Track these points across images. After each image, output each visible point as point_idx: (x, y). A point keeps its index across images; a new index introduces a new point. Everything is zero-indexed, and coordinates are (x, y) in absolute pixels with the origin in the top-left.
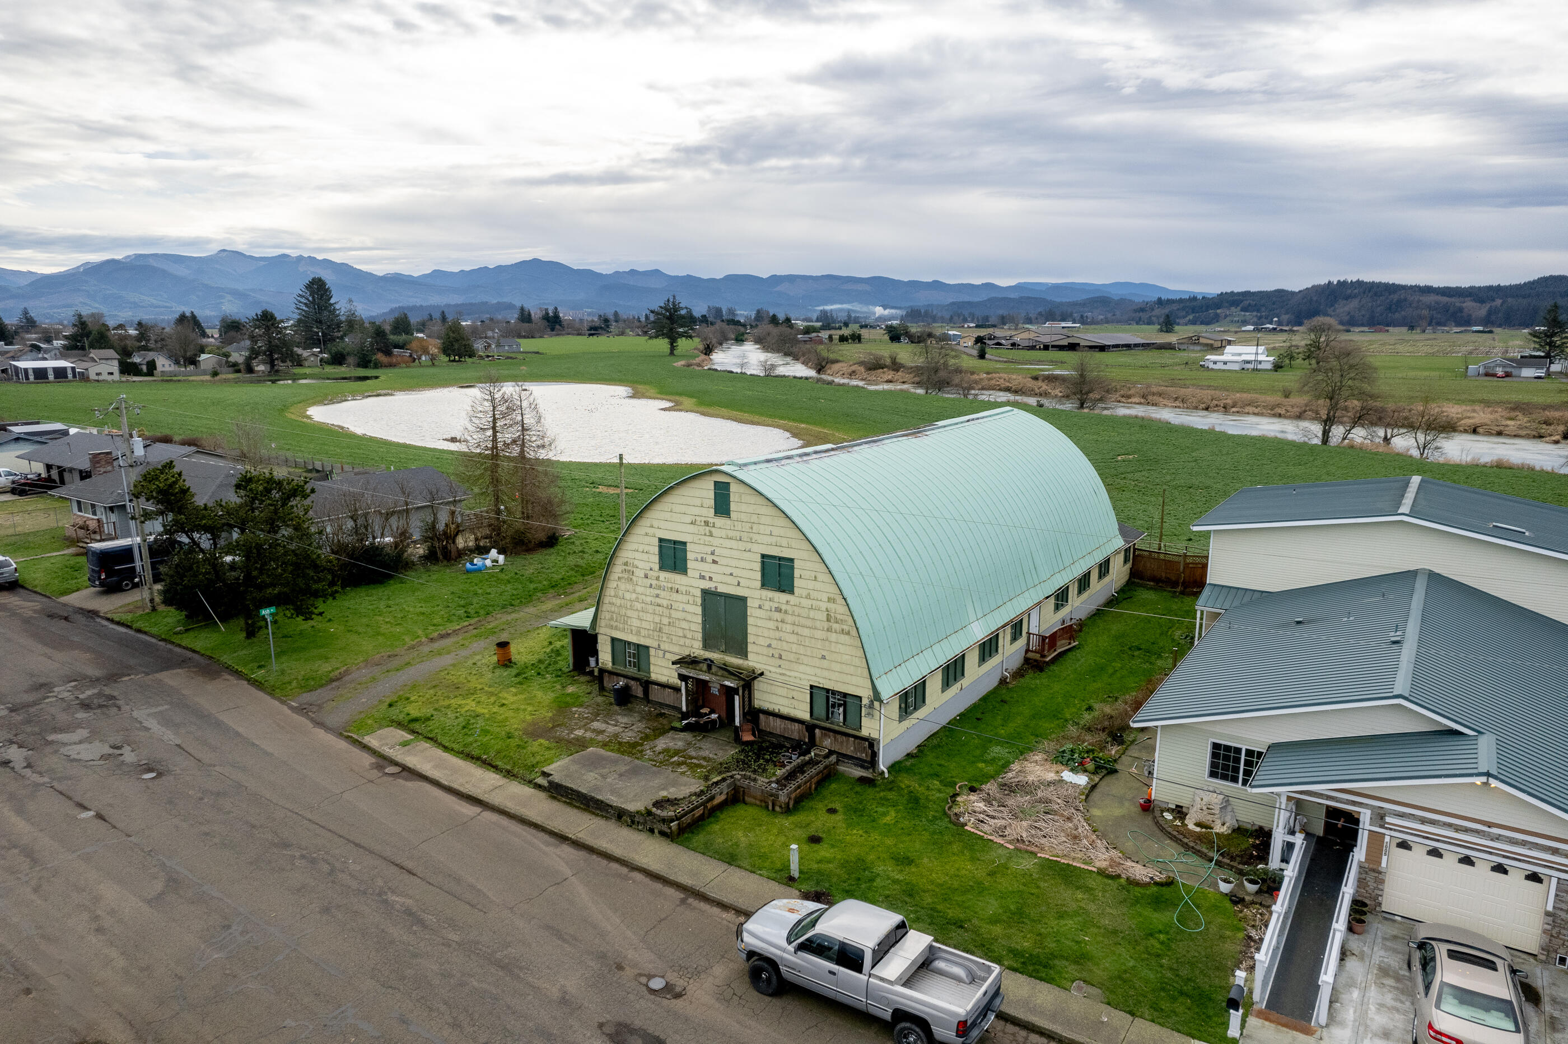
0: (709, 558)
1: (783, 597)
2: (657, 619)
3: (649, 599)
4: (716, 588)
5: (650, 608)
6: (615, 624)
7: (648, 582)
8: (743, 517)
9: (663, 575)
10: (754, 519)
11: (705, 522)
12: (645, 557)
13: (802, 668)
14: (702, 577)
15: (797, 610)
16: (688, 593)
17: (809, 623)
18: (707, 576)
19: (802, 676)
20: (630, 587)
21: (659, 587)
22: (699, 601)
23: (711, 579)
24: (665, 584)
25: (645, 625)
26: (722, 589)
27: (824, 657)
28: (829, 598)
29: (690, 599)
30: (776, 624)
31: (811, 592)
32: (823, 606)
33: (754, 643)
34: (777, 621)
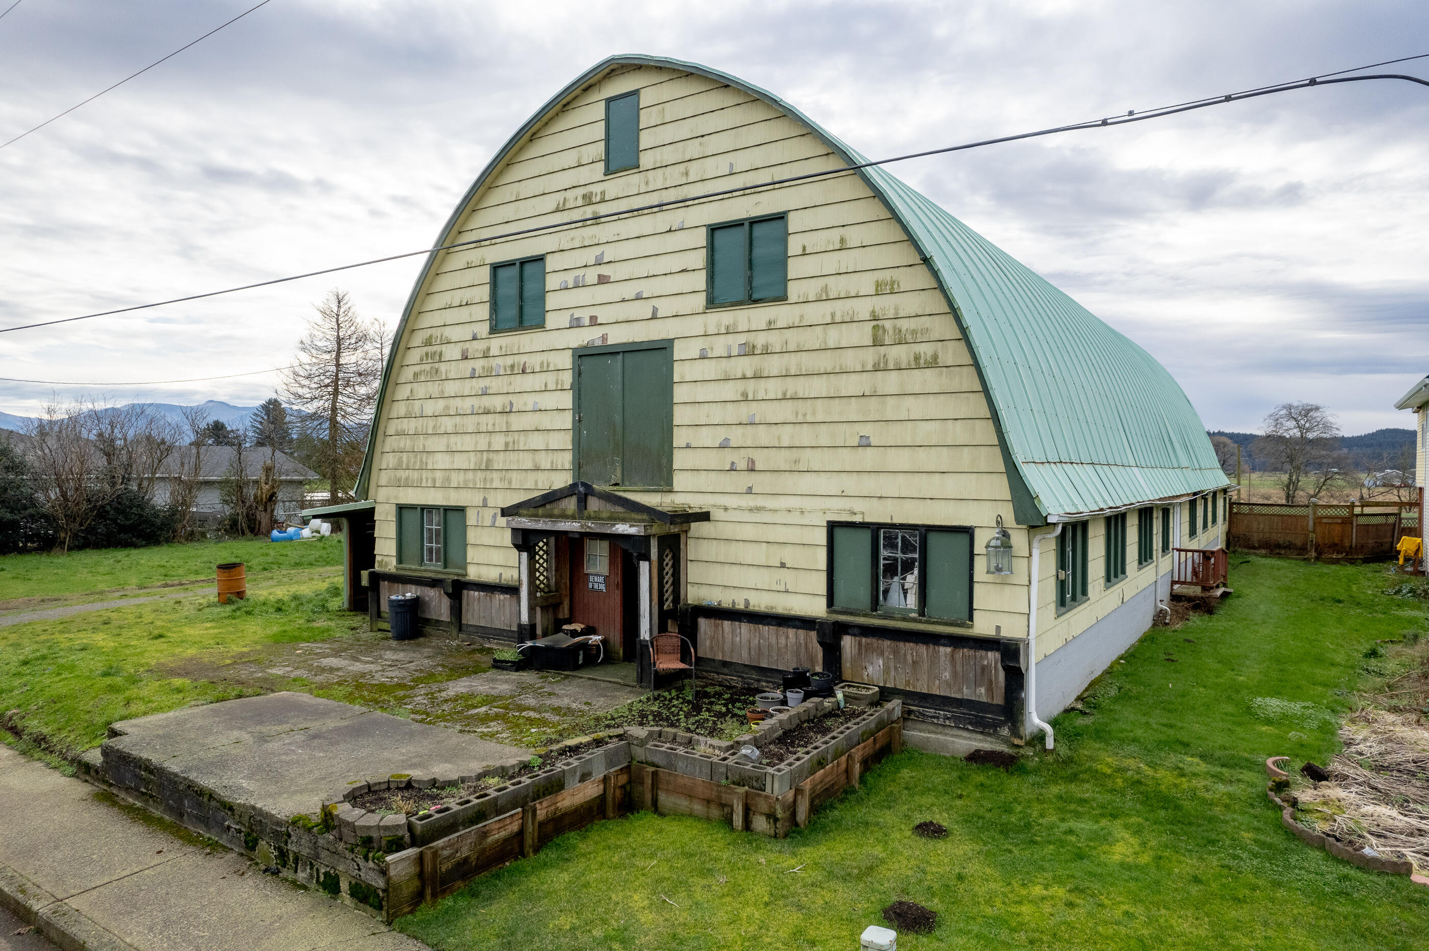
0: (591, 276)
1: (758, 316)
2: (482, 442)
3: (466, 405)
4: (604, 337)
5: (470, 423)
6: (402, 474)
7: (467, 367)
8: (668, 155)
9: (498, 343)
10: (693, 149)
11: (584, 196)
12: (463, 314)
13: (806, 483)
14: (576, 324)
15: (794, 338)
16: (545, 369)
17: (825, 362)
18: (585, 315)
19: (807, 503)
20: (434, 388)
21: (489, 374)
22: (567, 378)
23: (594, 321)
24: (500, 361)
25: (460, 461)
26: (618, 336)
27: (865, 443)
28: (878, 284)
29: (550, 378)
30: (740, 385)
31: (831, 281)
32: (863, 308)
33: (688, 447)
34: (744, 378)
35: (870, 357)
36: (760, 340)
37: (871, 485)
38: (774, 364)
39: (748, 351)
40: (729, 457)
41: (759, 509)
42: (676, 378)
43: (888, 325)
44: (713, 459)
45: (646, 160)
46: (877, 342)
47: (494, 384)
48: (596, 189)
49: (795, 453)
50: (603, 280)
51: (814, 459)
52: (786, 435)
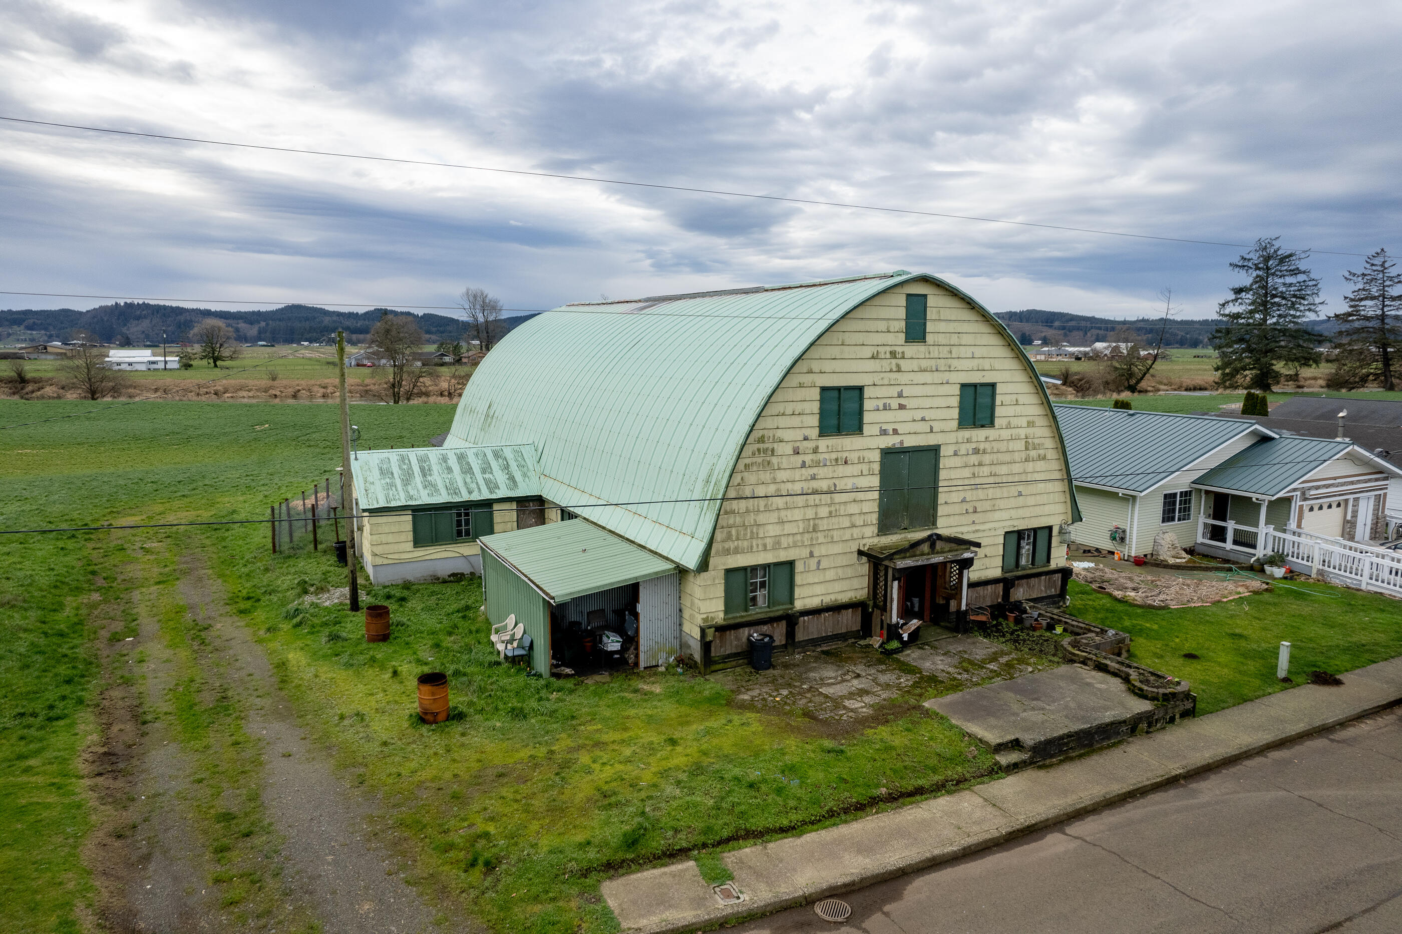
0: (894, 404)
1: (982, 434)
2: (810, 513)
3: (797, 488)
4: (902, 442)
5: (800, 500)
6: (732, 545)
7: (799, 459)
8: (942, 339)
9: (824, 443)
10: (954, 339)
11: (891, 353)
12: (796, 421)
13: (997, 515)
14: (884, 432)
15: (996, 445)
16: (861, 461)
18: (890, 428)
19: (998, 525)
20: (766, 476)
21: (817, 464)
22: (876, 467)
23: (895, 432)
24: (826, 456)
26: (910, 442)
27: (1020, 494)
28: (1028, 422)
29: (865, 468)
30: (971, 470)
31: (1011, 419)
32: (1022, 433)
33: (946, 503)
34: (974, 465)
35: (1023, 455)
36: (982, 446)
37: (1021, 513)
38: (987, 459)
39: (976, 451)
40: (965, 506)
41: (977, 531)
42: (941, 466)
43: (1030, 441)
44: (957, 509)
45: (930, 338)
46: (1027, 449)
47: (821, 472)
48: (899, 349)
49: (993, 502)
50: (902, 407)
51: (1002, 504)
52: (991, 493)
